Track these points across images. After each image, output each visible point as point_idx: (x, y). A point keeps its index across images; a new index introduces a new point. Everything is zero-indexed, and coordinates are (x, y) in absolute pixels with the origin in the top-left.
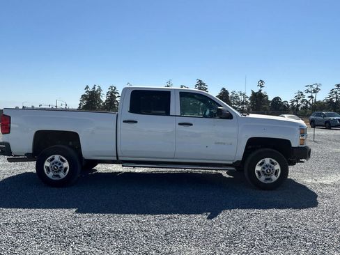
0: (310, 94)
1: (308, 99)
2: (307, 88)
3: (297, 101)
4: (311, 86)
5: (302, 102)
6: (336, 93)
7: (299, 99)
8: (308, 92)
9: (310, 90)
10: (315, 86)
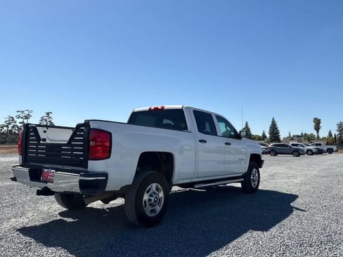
0: (21, 120)
1: (19, 125)
2: (18, 114)
3: (7, 126)
4: (23, 112)
5: (13, 127)
6: (46, 120)
7: (9, 124)
8: (19, 117)
9: (21, 116)
10: (27, 113)
